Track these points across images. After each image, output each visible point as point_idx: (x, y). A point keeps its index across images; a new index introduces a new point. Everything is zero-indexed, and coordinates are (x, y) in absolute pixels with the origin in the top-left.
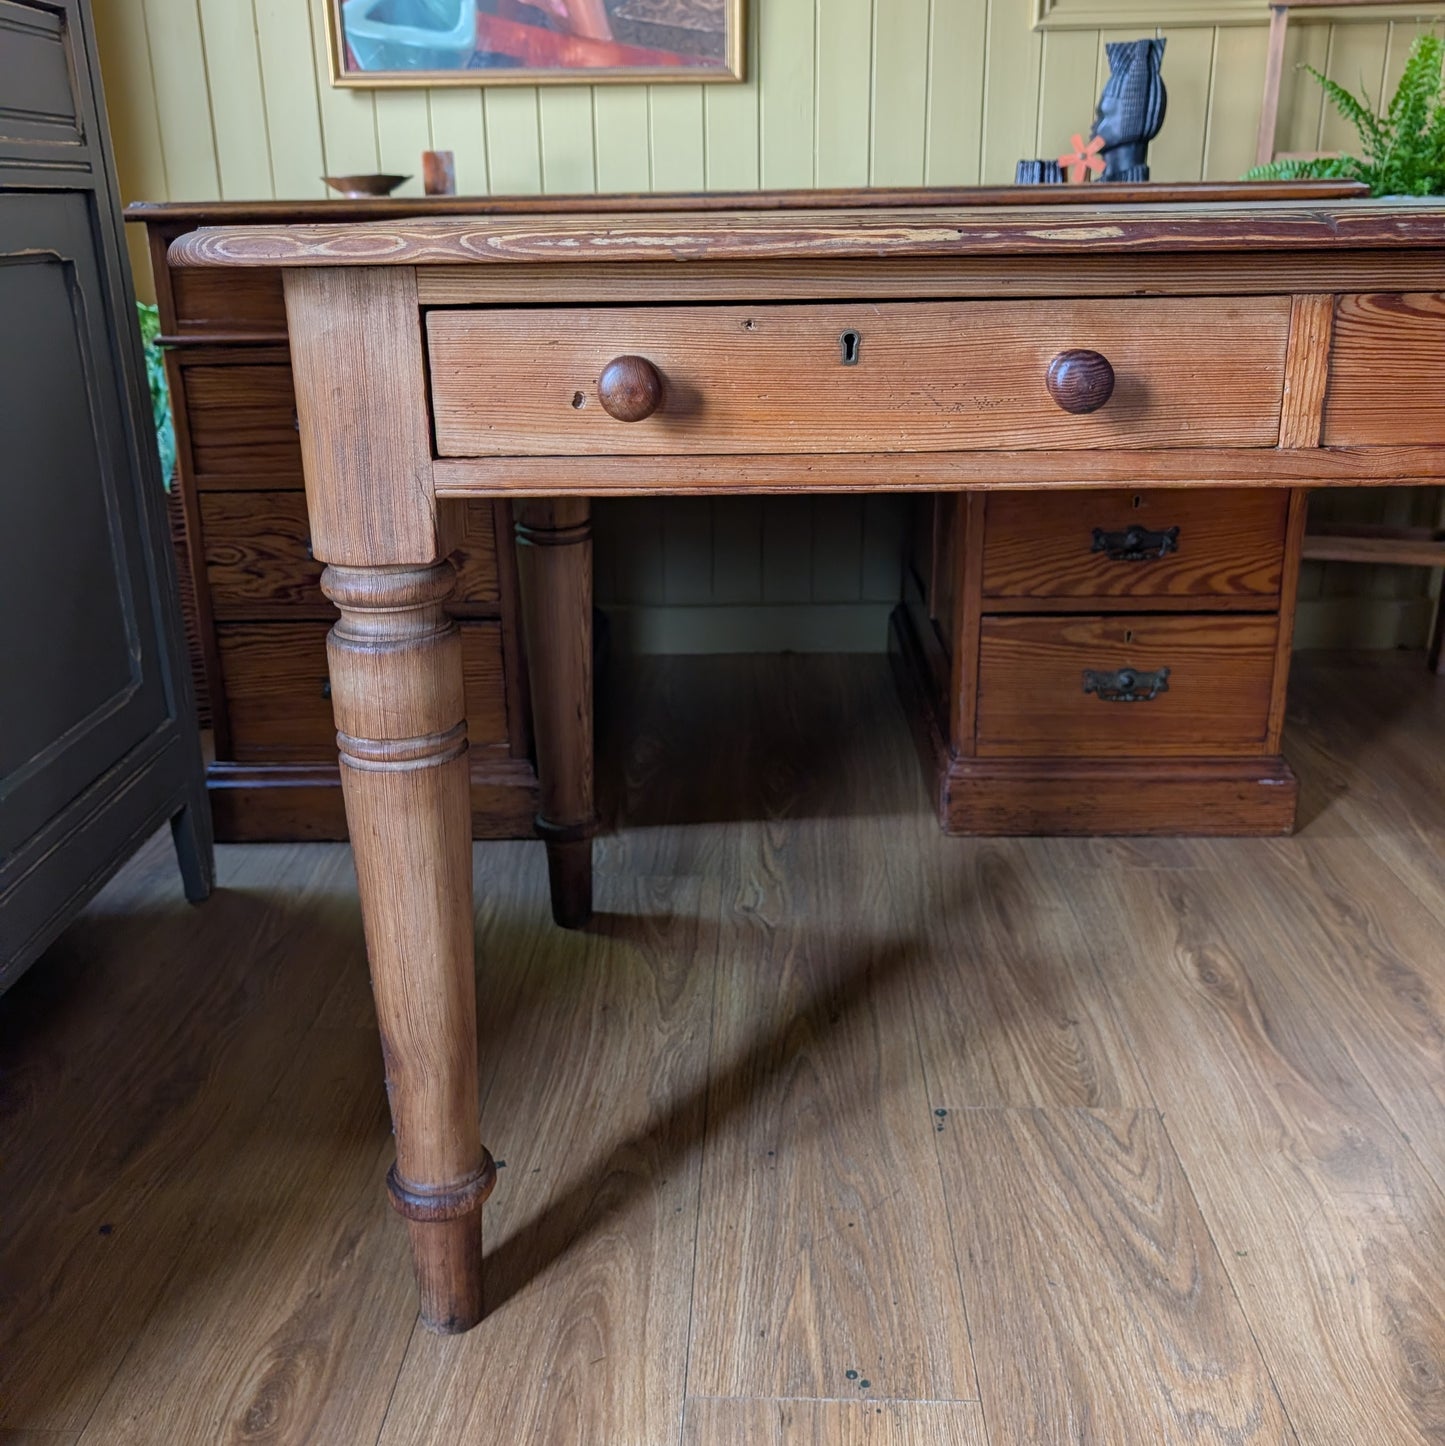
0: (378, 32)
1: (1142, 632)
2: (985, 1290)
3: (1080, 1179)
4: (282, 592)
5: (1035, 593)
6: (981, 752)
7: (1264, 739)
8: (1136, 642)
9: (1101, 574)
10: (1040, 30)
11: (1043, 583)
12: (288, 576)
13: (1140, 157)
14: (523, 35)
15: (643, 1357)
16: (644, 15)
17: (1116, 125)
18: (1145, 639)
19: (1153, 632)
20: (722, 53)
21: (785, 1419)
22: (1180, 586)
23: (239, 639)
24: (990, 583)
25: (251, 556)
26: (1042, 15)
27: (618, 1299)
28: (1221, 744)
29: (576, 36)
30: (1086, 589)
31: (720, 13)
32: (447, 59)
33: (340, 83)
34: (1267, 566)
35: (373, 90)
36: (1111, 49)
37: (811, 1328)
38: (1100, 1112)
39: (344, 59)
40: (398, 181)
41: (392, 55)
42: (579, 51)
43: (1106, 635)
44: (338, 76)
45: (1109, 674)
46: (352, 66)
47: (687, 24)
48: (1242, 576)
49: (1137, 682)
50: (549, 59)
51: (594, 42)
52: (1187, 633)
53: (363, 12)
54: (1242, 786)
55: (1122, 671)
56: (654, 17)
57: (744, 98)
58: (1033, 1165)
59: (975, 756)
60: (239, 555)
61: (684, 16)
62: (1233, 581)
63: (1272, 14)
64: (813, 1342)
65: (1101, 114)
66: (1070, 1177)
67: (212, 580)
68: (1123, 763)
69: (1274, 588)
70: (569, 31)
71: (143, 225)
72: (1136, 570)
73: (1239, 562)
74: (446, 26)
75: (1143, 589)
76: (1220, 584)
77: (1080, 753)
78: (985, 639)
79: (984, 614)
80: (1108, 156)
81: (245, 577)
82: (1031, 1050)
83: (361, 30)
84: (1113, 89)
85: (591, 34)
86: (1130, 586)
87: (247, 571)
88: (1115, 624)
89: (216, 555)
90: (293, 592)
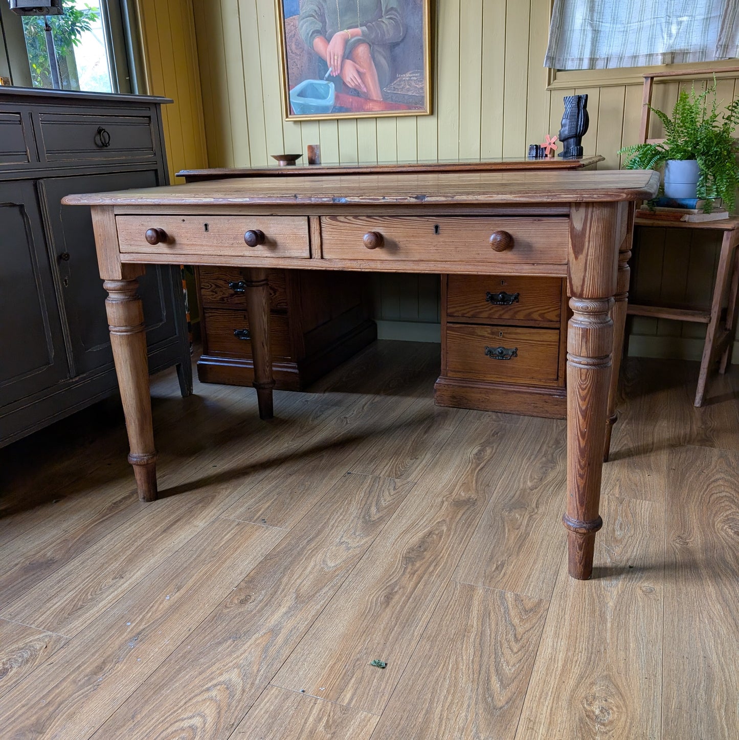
0: (301, 101)
1: (506, 333)
2: (317, 511)
3: (373, 494)
4: (222, 299)
5: (465, 315)
6: (449, 375)
7: (557, 379)
8: (503, 337)
9: (490, 310)
10: (547, 89)
11: (468, 312)
12: (224, 294)
13: (578, 142)
14: (351, 100)
15: (215, 508)
16: (394, 90)
17: (566, 131)
18: (507, 336)
19: (510, 333)
20: (423, 104)
21: (238, 524)
22: (521, 316)
23: (211, 314)
24: (449, 311)
25: (214, 286)
26: (549, 84)
27: (219, 497)
28: (540, 380)
29: (369, 99)
30: (485, 315)
31: (422, 88)
32: (324, 110)
33: (287, 119)
34: (554, 310)
35: (301, 121)
36: (565, 99)
37: (263, 510)
38: (396, 480)
39: (289, 111)
40: (298, 156)
41: (305, 109)
42: (371, 105)
43: (493, 333)
44: (287, 117)
45: (495, 349)
46: (292, 113)
47: (410, 93)
48: (545, 313)
49: (504, 353)
50: (360, 109)
51: (375, 101)
52: (524, 335)
53: (296, 94)
54: (546, 397)
55: (499, 347)
56: (398, 91)
57: (432, 121)
58: (362, 488)
59: (447, 376)
60: (210, 286)
61: (408, 90)
62: (540, 315)
63: (644, 80)
64: (260, 512)
65: (562, 126)
66: (370, 492)
67: (202, 294)
68: (502, 383)
69: (558, 319)
70: (368, 98)
71: (184, 177)
72: (503, 309)
73: (543, 308)
74: (324, 98)
75: (506, 316)
76: (535, 316)
77: (485, 379)
78: (448, 332)
79: (448, 322)
80: (566, 143)
81: (212, 293)
82: (395, 463)
83: (295, 100)
84: (566, 116)
85: (375, 99)
86: (501, 315)
87: (212, 291)
88: (495, 329)
89: (204, 285)
90: (225, 299)
